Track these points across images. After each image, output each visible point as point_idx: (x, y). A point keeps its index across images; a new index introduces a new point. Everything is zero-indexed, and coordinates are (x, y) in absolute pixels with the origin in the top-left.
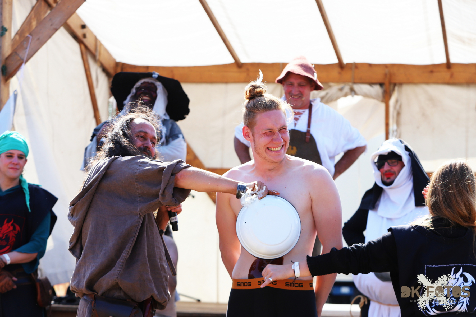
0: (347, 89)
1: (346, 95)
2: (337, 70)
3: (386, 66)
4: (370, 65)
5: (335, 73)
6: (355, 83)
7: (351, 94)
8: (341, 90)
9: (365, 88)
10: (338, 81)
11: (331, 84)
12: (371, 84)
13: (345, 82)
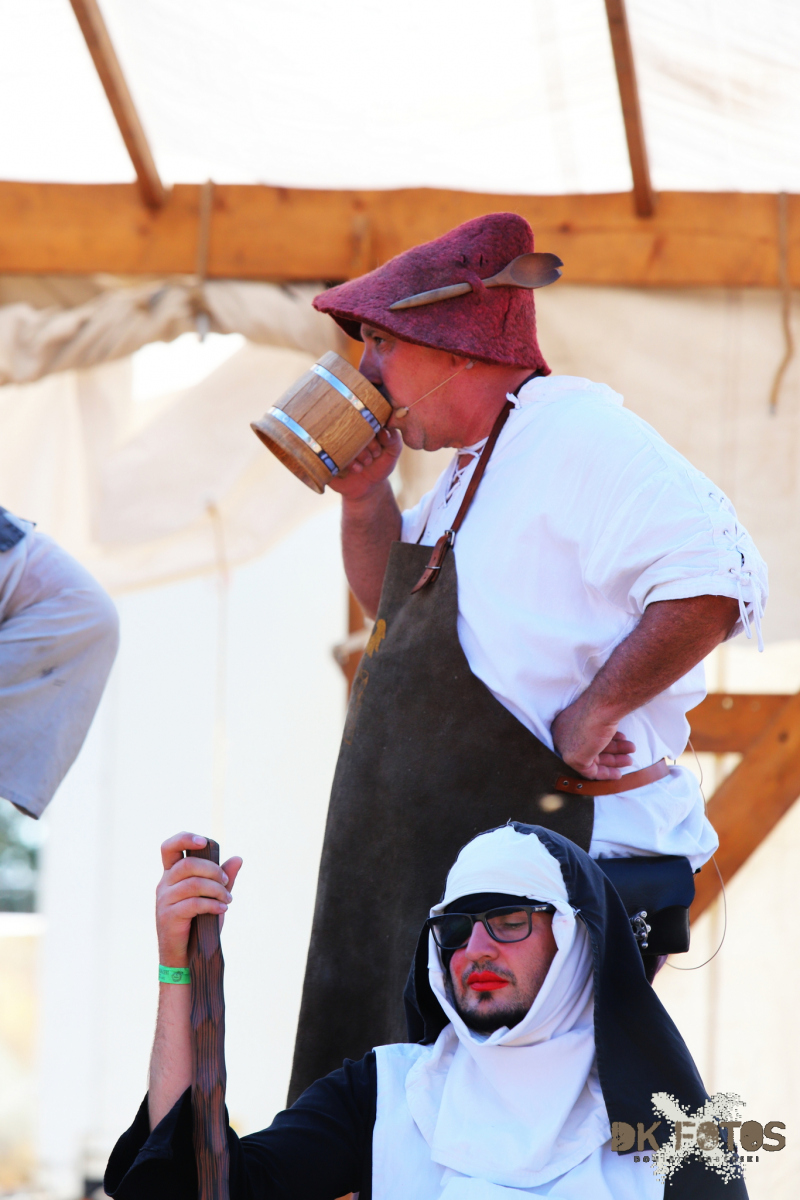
0: (174, 304)
1: (169, 333)
2: (132, 214)
3: (355, 200)
4: (284, 194)
5: (123, 226)
6: (211, 277)
7: (193, 328)
8: (148, 306)
9: (261, 300)
10: (134, 269)
11: (105, 280)
12: (287, 282)
13: (166, 272)
